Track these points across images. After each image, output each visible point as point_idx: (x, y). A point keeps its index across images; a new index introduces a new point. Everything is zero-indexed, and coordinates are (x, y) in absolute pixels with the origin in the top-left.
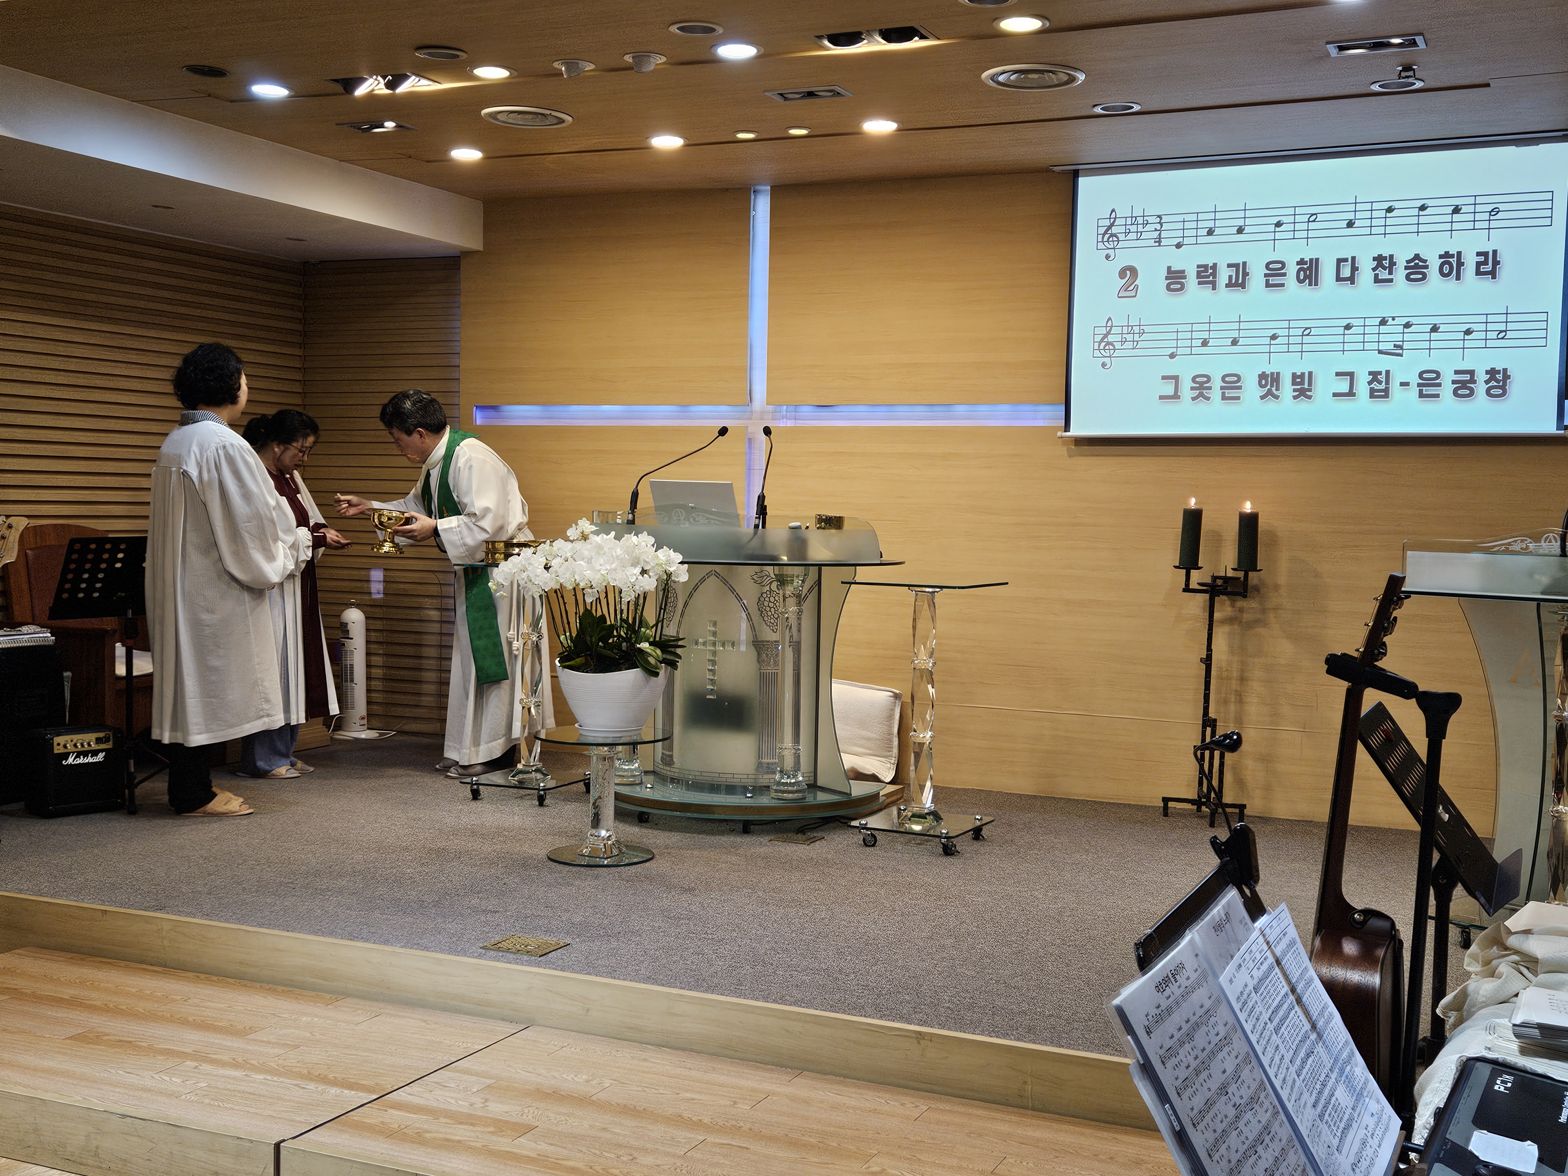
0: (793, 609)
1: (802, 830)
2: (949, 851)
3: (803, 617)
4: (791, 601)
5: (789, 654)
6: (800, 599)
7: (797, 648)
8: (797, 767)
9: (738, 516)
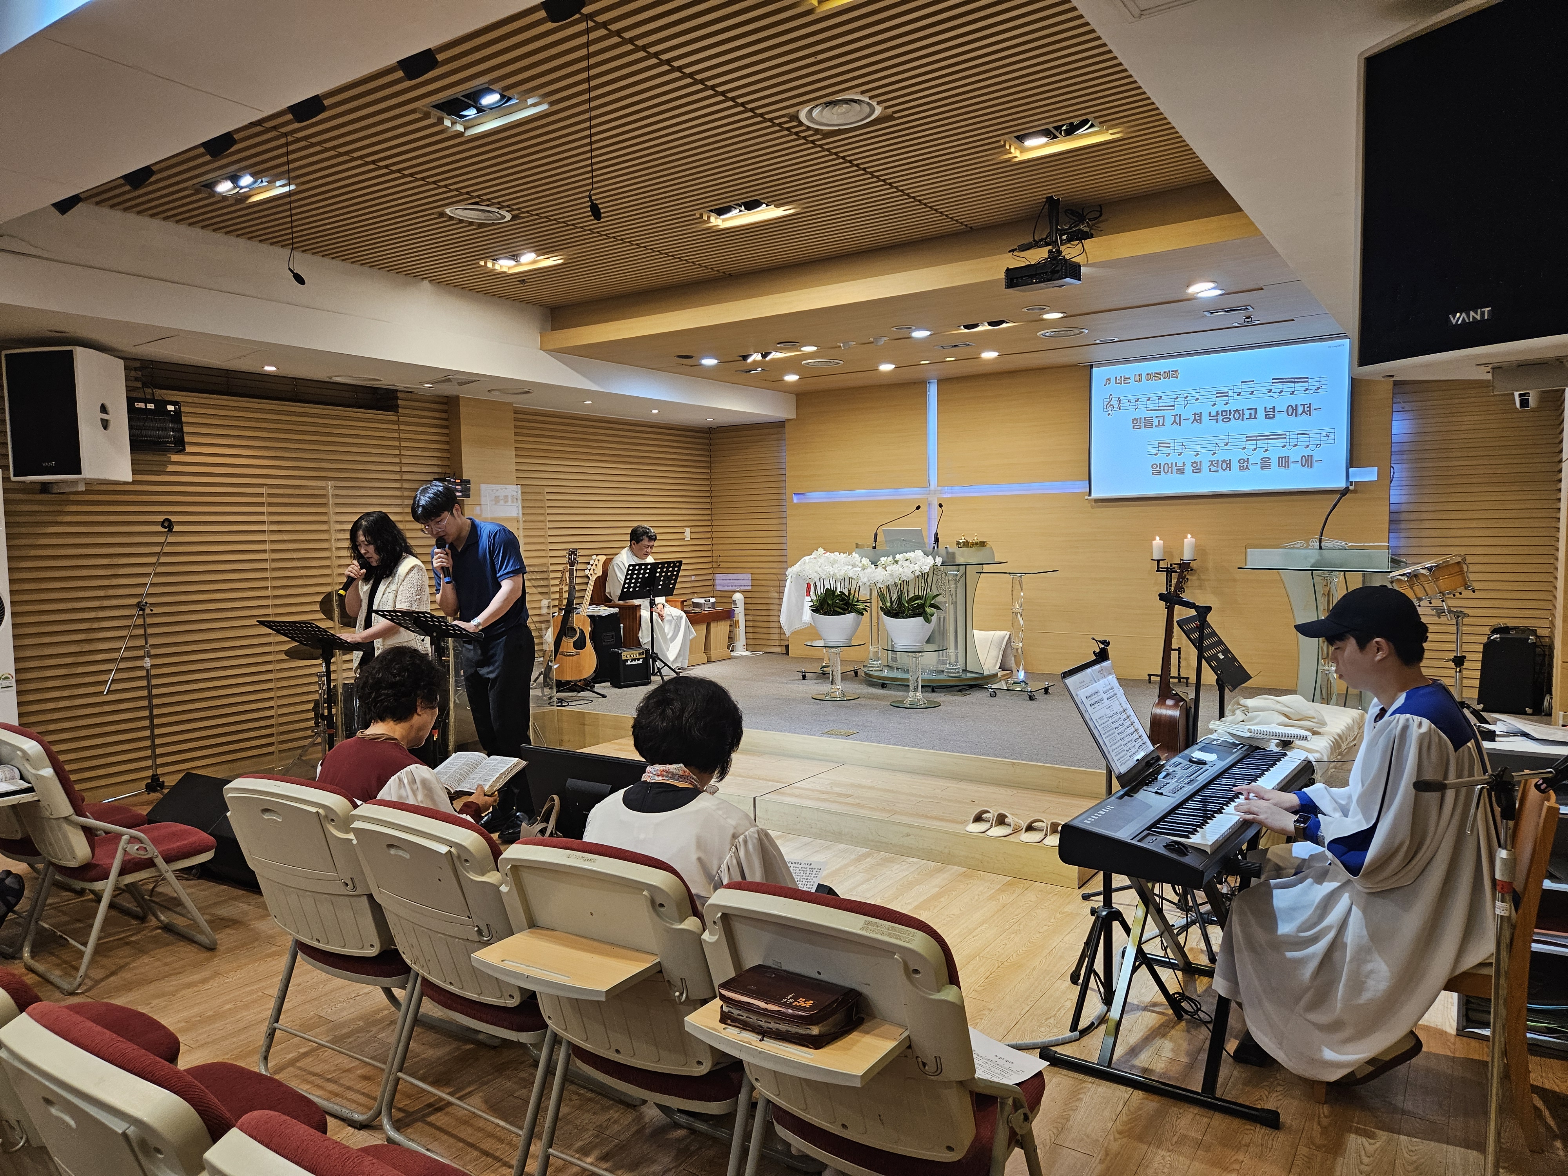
0: (953, 586)
1: (960, 691)
2: (1031, 698)
3: (958, 590)
4: (952, 582)
5: (952, 607)
6: (956, 582)
7: (955, 604)
8: (957, 662)
9: (924, 543)
